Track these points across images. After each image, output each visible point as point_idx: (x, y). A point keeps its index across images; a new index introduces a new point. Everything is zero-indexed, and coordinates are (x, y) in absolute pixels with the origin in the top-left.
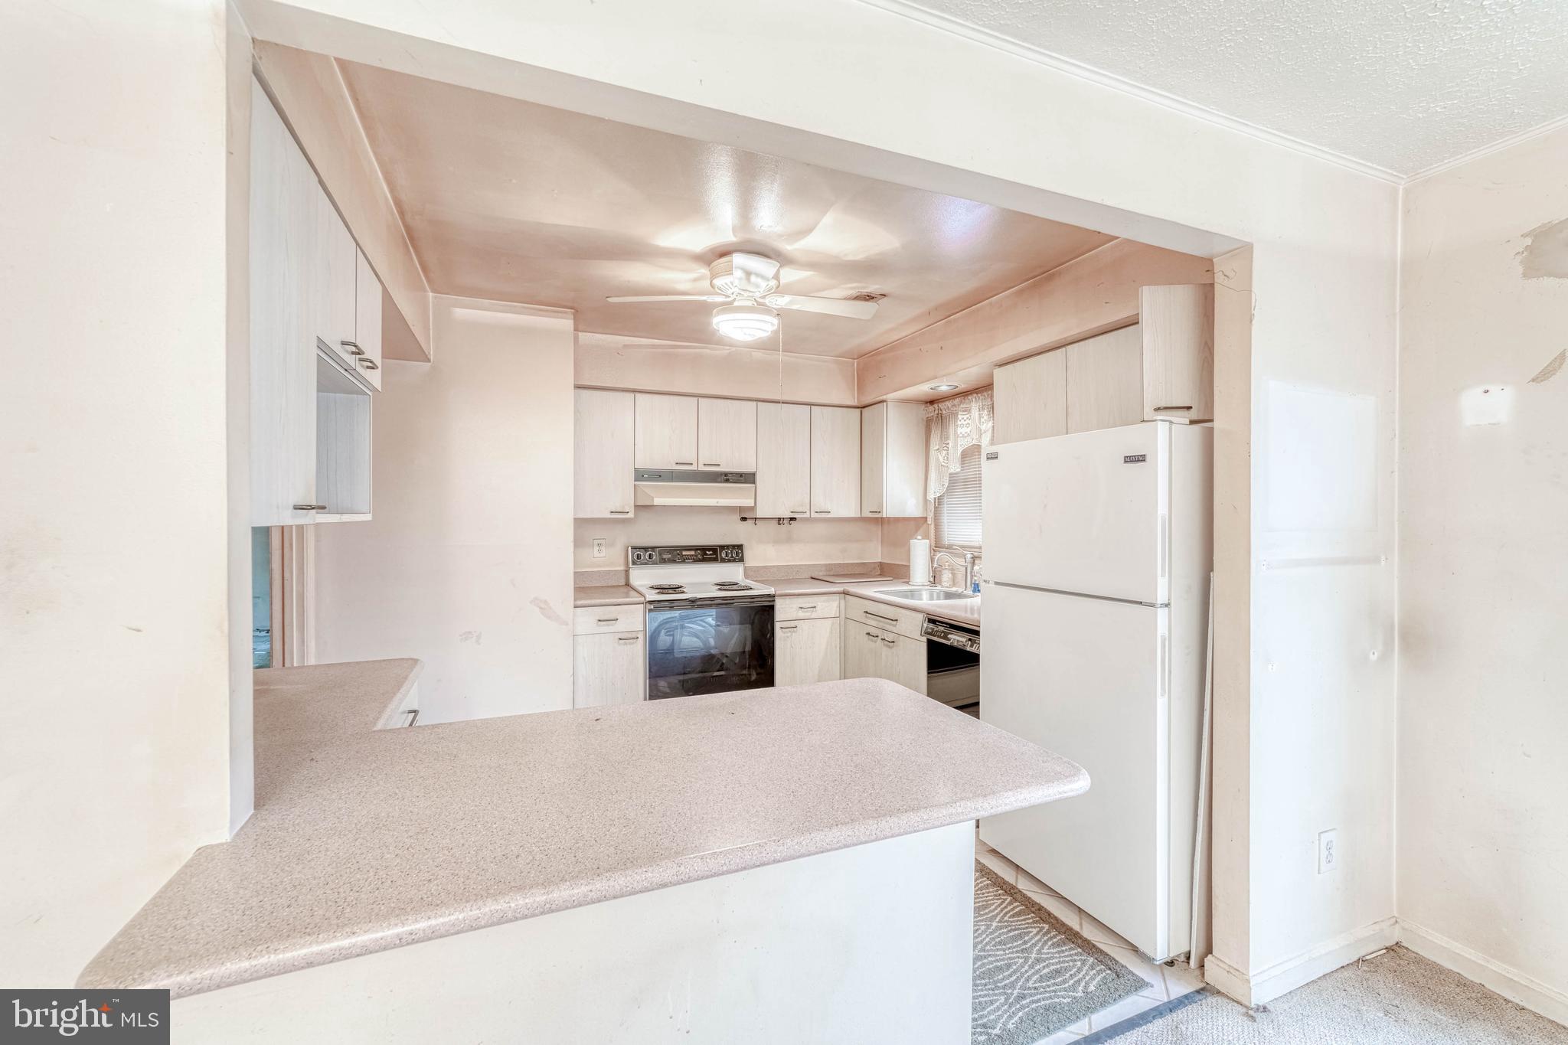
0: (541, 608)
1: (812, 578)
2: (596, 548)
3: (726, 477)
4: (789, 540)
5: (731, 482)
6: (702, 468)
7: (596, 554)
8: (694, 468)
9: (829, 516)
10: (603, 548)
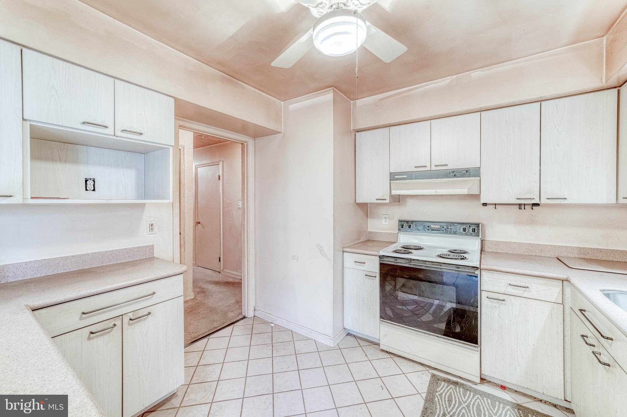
0: (320, 250)
1: (558, 259)
2: (384, 220)
3: (454, 174)
4: (532, 222)
5: (458, 177)
6: (434, 168)
7: (384, 223)
8: (428, 168)
9: (565, 202)
10: (387, 220)
